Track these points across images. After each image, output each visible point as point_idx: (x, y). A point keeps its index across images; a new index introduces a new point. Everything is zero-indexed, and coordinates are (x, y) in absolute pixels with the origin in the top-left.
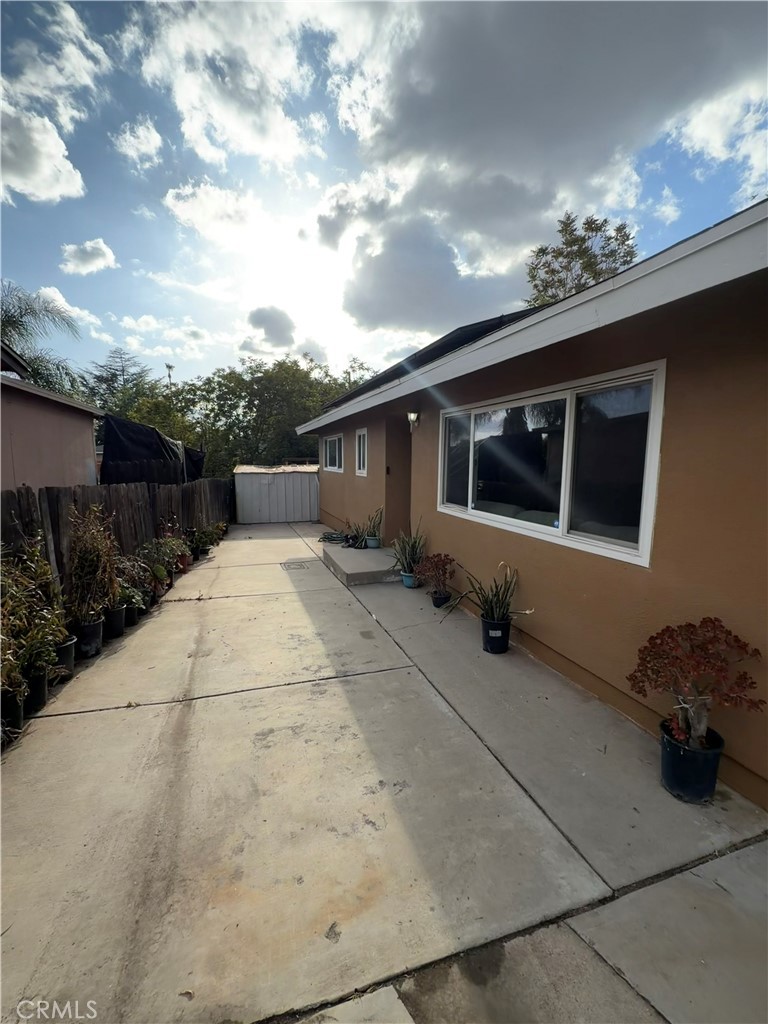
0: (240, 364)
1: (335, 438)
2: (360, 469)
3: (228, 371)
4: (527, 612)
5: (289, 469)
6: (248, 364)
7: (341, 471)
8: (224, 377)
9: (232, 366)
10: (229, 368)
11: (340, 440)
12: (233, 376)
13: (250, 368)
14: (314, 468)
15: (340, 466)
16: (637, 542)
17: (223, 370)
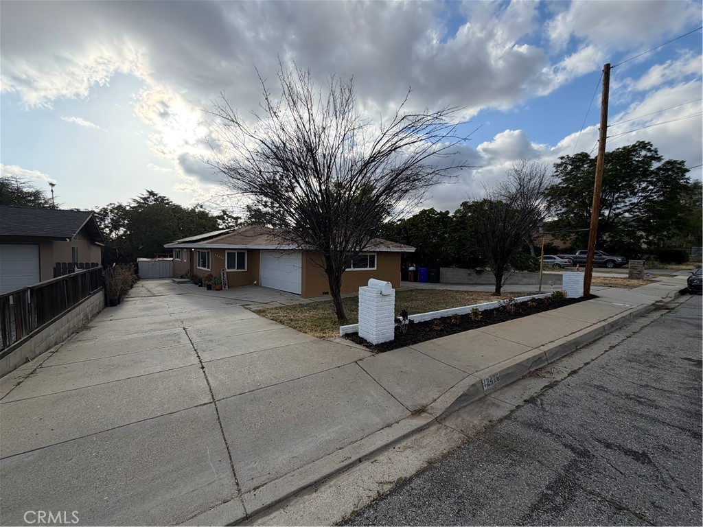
7: (180, 260)
14: (171, 259)
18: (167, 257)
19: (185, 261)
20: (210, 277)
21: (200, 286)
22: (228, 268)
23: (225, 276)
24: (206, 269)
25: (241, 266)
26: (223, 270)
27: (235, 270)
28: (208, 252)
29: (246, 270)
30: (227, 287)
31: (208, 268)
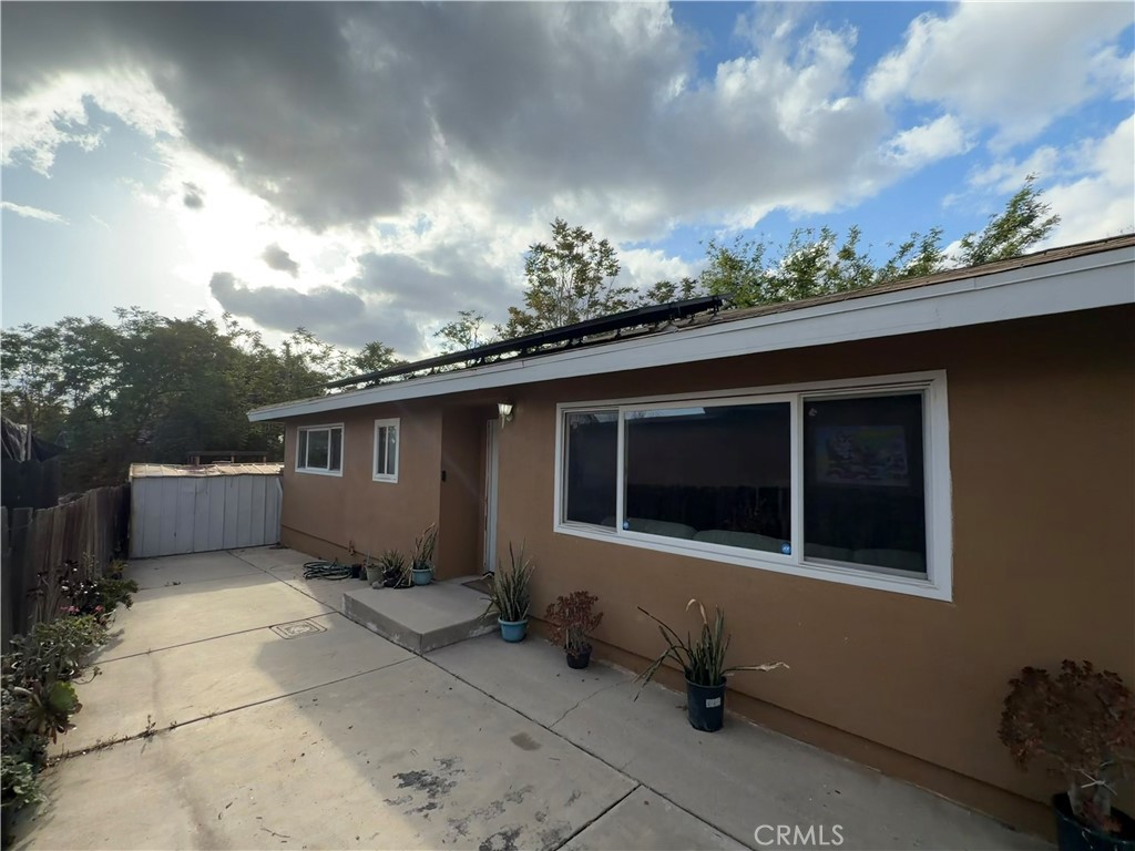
0: (116, 315)
1: (327, 428)
2: (381, 470)
3: (87, 322)
4: (763, 668)
5: (230, 469)
6: (130, 317)
7: (339, 474)
8: (78, 331)
9: (97, 315)
10: (91, 318)
11: (336, 433)
12: (96, 329)
13: (135, 323)
14: (275, 468)
15: (335, 466)
16: (925, 571)
17: (79, 321)
18: (259, 460)
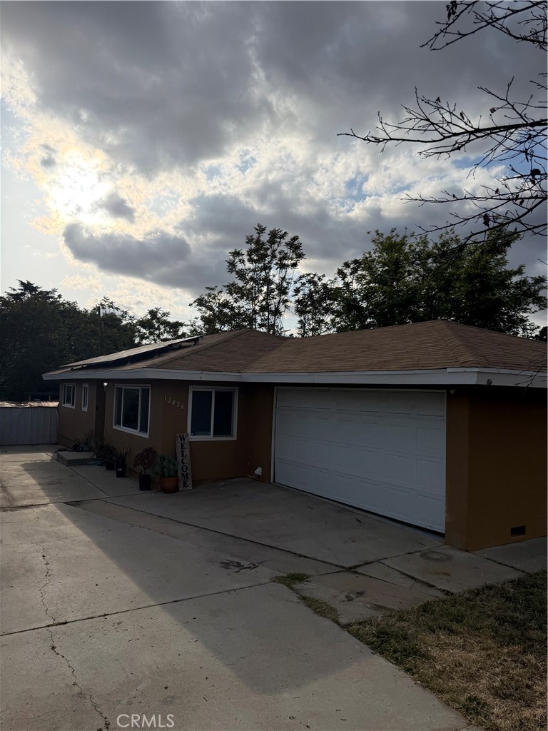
1: (71, 385)
2: (84, 407)
11: (74, 386)
14: (55, 404)
18: (46, 400)
19: (85, 409)
20: (148, 455)
21: (120, 475)
22: (194, 433)
23: (187, 452)
24: (136, 432)
25: (223, 428)
26: (183, 438)
27: (210, 437)
28: (145, 392)
29: (235, 439)
30: (190, 482)
31: (144, 429)
